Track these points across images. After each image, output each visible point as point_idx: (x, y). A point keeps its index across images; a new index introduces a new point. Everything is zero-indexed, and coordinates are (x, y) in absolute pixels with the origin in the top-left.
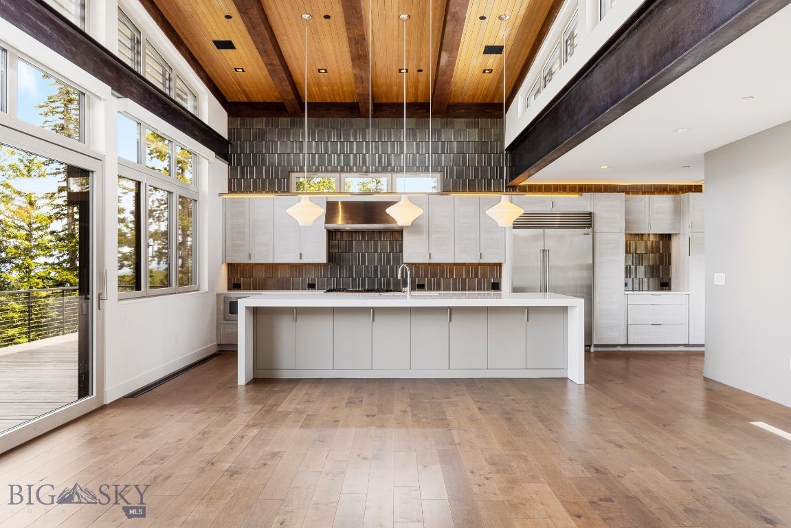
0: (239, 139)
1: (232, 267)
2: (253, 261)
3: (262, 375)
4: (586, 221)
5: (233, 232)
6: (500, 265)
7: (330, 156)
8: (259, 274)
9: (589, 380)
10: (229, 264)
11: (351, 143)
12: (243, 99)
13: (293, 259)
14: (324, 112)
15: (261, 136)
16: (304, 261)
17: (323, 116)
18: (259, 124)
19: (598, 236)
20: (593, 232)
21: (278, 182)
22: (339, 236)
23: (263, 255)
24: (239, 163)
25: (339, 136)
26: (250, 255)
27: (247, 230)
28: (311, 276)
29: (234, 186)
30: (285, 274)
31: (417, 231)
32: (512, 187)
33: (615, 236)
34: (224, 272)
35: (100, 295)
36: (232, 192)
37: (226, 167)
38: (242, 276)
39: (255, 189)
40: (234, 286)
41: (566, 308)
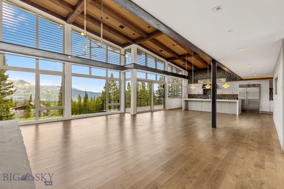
0: (190, 76)
1: (189, 95)
2: (191, 94)
3: (187, 109)
4: (259, 86)
5: (189, 89)
7: (204, 77)
8: (193, 96)
12: (190, 70)
13: (198, 94)
19: (261, 89)
21: (196, 82)
22: (205, 90)
28: (201, 96)
29: (189, 83)
30: (197, 96)
31: (220, 89)
32: (241, 79)
33: (266, 89)
34: (187, 95)
35: (166, 98)
36: (188, 84)
37: (188, 80)
38: (190, 96)
39: (192, 83)
40: (189, 98)
41: (236, 102)
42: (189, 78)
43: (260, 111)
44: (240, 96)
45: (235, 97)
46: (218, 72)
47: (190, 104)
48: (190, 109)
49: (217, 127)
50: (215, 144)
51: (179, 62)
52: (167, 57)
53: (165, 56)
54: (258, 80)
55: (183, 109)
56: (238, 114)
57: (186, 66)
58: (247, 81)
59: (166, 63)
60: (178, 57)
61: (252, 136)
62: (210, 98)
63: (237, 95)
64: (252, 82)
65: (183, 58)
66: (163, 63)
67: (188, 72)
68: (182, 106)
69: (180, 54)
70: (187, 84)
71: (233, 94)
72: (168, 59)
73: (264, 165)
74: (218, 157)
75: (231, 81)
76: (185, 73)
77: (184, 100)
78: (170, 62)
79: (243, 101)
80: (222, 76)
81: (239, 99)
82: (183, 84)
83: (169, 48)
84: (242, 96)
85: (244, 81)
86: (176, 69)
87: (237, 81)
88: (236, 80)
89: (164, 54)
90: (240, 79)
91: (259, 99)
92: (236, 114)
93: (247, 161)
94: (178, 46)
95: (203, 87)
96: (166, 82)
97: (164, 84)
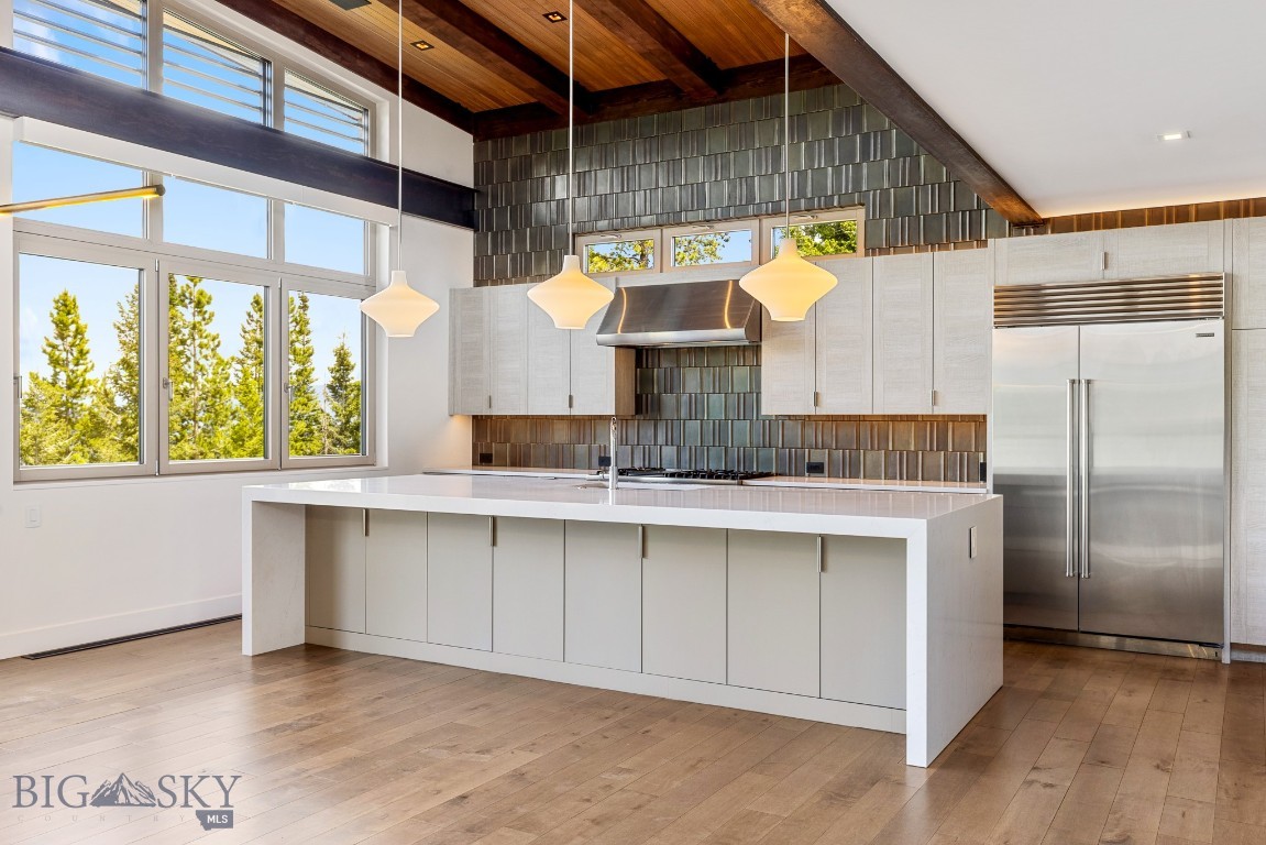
0: (491, 183)
2: (495, 412)
6: (981, 419)
8: (522, 436)
10: (474, 417)
13: (560, 407)
14: (629, 107)
15: (524, 170)
16: (576, 410)
17: (626, 115)
18: (520, 148)
20: (1230, 329)
21: (551, 257)
23: (510, 400)
24: (490, 228)
26: (490, 400)
27: (486, 353)
28: (600, 441)
29: (485, 274)
34: (459, 431)
37: (466, 236)
38: (493, 437)
40: (482, 458)
41: (897, 546)
42: (482, 223)
45: (959, 447)
47: (356, 553)
48: (352, 643)
54: (1203, 228)
63: (979, 421)
67: (470, 137)
71: (938, 411)
75: (919, 249)
77: (262, 507)
81: (990, 475)
90: (1016, 209)
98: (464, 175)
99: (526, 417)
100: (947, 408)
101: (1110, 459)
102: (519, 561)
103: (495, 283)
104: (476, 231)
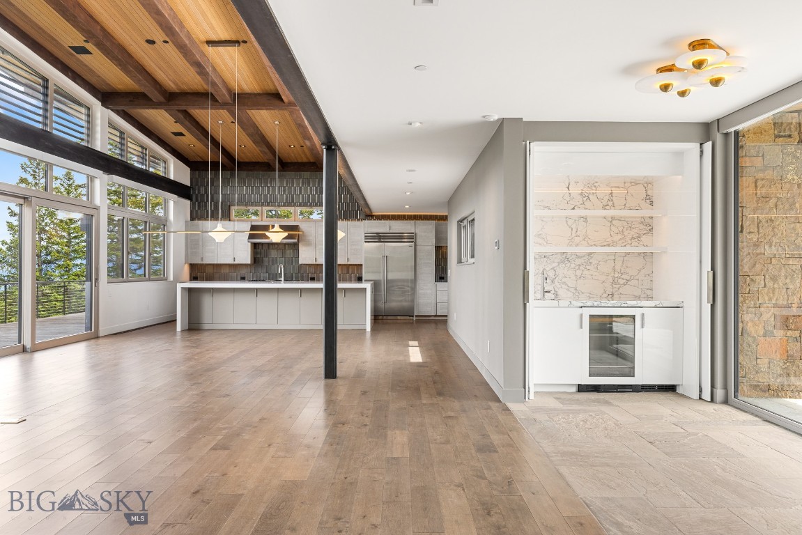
0: (197, 185)
1: (193, 267)
2: (204, 262)
3: (194, 325)
4: (412, 238)
5: (192, 244)
6: (361, 265)
7: (255, 195)
8: (209, 270)
9: (373, 329)
10: (190, 264)
11: (269, 188)
12: (199, 159)
13: (230, 261)
15: (211, 183)
16: (236, 262)
17: (251, 170)
19: (418, 248)
20: (415, 245)
21: (222, 216)
22: (260, 247)
23: (210, 259)
24: (197, 200)
25: (261, 183)
26: (202, 258)
27: (200, 243)
28: (243, 272)
29: (194, 216)
31: (308, 244)
32: (370, 216)
33: (428, 247)
34: (186, 269)
35: (96, 279)
36: (192, 219)
37: (188, 202)
38: (198, 271)
39: (207, 217)
40: (194, 278)
41: (365, 289)
42: (194, 197)
43: (417, 316)
44: (369, 272)
45: (353, 272)
46: (303, 185)
47: (207, 301)
48: (206, 327)
49: (339, 373)
50: (366, 425)
51: (159, 119)
52: (105, 88)
53: (93, 80)
54: (409, 221)
55: (179, 328)
56: (368, 328)
57: (189, 141)
58: (383, 221)
59: (98, 115)
60: (162, 99)
61: (434, 383)
62: (282, 279)
63: (359, 267)
64: (397, 227)
65: (183, 108)
66: (83, 110)
67: (189, 169)
68: (176, 316)
69: (172, 85)
70: (186, 222)
71: (349, 263)
72: (108, 97)
73: (492, 443)
74: (395, 455)
75: (342, 220)
76: (176, 171)
77: (182, 288)
78: (118, 112)
79: (376, 286)
80: (314, 200)
81: (363, 280)
82: (171, 217)
83: (127, 48)
84: (372, 272)
85: (377, 221)
86: (140, 149)
87: (359, 220)
88: (356, 217)
89: (91, 71)
90: (368, 212)
91: (413, 278)
92: (365, 329)
93: (458, 445)
94: (171, 51)
95: (251, 236)
96: (97, 201)
97: (89, 212)
98: (187, 182)
99: (210, 264)
100: (351, 262)
101: (391, 276)
102: (263, 300)
103: (199, 219)
104: (191, 200)
